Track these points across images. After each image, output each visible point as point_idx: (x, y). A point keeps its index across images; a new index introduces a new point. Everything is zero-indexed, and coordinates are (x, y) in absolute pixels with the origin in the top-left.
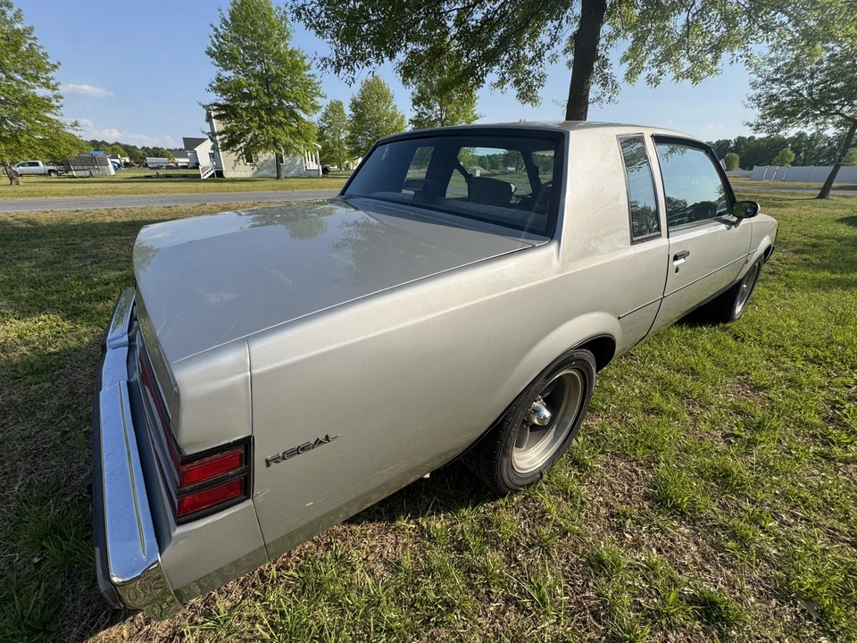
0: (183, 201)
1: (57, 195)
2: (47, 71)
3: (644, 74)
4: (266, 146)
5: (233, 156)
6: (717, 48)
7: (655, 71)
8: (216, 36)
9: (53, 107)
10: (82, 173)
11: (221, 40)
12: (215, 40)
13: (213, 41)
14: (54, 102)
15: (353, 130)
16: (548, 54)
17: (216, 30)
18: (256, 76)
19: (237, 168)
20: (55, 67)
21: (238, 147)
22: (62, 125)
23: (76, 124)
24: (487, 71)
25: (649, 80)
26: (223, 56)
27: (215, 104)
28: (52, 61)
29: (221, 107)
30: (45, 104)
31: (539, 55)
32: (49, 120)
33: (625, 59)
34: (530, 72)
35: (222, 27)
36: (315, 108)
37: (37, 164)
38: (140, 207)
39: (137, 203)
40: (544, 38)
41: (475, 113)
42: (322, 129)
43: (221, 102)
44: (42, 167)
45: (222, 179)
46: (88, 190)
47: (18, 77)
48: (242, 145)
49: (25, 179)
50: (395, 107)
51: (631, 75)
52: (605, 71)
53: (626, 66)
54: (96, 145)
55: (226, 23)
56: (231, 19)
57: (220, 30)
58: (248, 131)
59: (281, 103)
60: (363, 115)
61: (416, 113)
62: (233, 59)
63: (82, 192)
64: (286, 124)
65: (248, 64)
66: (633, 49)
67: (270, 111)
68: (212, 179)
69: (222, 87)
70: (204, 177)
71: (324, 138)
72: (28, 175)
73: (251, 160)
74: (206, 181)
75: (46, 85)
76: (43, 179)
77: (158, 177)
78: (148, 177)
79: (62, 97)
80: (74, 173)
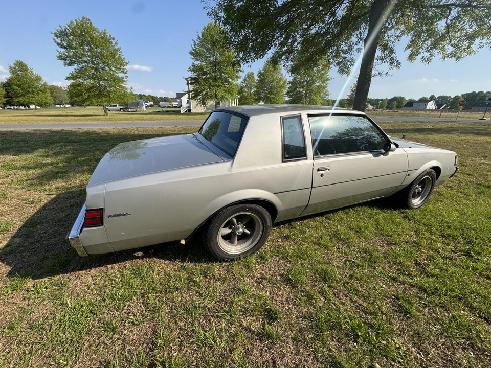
0: (168, 125)
1: (120, 120)
2: (124, 65)
3: (420, 56)
4: (211, 97)
5: (196, 102)
6: (471, 38)
7: (427, 54)
8: (194, 45)
9: (124, 81)
10: (132, 110)
11: (196, 46)
12: (193, 47)
13: (192, 48)
14: (125, 79)
15: (257, 87)
16: (356, 47)
17: (195, 42)
18: (210, 63)
19: (197, 107)
20: (127, 64)
21: (199, 97)
22: (126, 89)
23: (132, 88)
24: (319, 59)
25: (423, 59)
26: (196, 54)
27: (190, 78)
28: (126, 61)
29: (193, 79)
30: (121, 80)
31: (351, 48)
32: (122, 87)
33: (408, 47)
34: (345, 58)
35: (197, 40)
36: (238, 77)
37: (116, 106)
38: (149, 127)
39: (149, 125)
40: (354, 39)
41: (328, 77)
42: (242, 87)
43: (193, 76)
44: (118, 107)
45: (190, 113)
46: (132, 118)
47: (113, 69)
48: (201, 96)
49: (111, 112)
50: (282, 75)
51: (411, 57)
52: (392, 55)
53: (409, 52)
55: (200, 38)
56: (202, 36)
57: (197, 42)
58: (203, 90)
59: (221, 75)
60: (265, 79)
61: (293, 78)
62: (200, 55)
63: (130, 119)
64: (222, 86)
65: (208, 57)
66: (412, 42)
67: (215, 80)
68: (186, 113)
69: (195, 69)
70: (182, 112)
71: (242, 92)
72: (113, 110)
73: (204, 104)
74: (182, 114)
75: (123, 72)
76: (117, 112)
77: (163, 111)
78: (158, 112)
79: (128, 77)
80: (130, 110)
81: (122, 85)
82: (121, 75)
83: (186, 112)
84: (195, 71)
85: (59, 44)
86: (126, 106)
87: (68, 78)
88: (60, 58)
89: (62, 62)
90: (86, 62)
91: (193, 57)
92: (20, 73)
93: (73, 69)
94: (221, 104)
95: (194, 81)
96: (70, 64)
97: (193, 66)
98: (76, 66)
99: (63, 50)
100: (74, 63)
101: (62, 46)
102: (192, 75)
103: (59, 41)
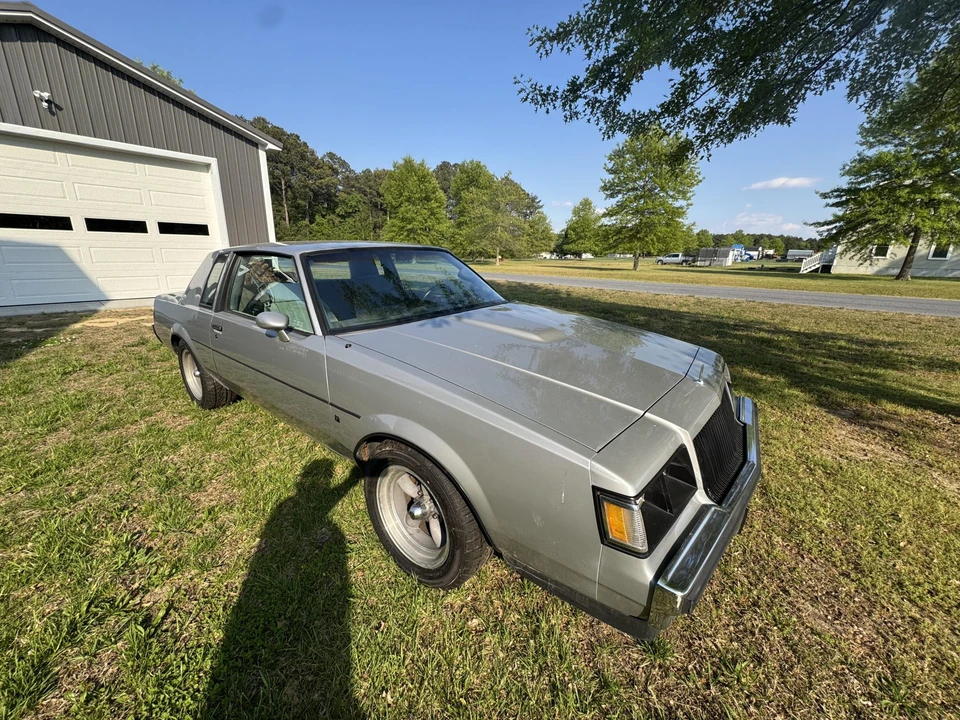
2: (693, 186)
9: (683, 213)
10: (702, 264)
14: (685, 210)
20: (701, 181)
22: (683, 226)
23: (693, 224)
27: (835, 191)
29: (848, 191)
37: (677, 256)
43: (845, 187)
44: (681, 258)
45: (826, 275)
47: (671, 193)
49: (665, 267)
54: (738, 238)
68: (813, 274)
69: (862, 167)
70: (803, 271)
72: (669, 264)
73: (882, 251)
74: (803, 276)
75: (684, 198)
76: (674, 267)
77: (762, 268)
79: (691, 205)
80: (698, 264)
81: (681, 220)
82: (680, 203)
83: (816, 270)
84: (857, 173)
85: (608, 170)
86: (692, 256)
88: (605, 188)
89: (603, 195)
90: (634, 189)
91: (864, 140)
92: (582, 214)
93: (613, 202)
94: (949, 255)
95: (849, 196)
96: (612, 196)
97: (861, 161)
98: (620, 196)
99: (613, 176)
100: (619, 192)
101: (611, 171)
102: (844, 183)
103: (610, 166)
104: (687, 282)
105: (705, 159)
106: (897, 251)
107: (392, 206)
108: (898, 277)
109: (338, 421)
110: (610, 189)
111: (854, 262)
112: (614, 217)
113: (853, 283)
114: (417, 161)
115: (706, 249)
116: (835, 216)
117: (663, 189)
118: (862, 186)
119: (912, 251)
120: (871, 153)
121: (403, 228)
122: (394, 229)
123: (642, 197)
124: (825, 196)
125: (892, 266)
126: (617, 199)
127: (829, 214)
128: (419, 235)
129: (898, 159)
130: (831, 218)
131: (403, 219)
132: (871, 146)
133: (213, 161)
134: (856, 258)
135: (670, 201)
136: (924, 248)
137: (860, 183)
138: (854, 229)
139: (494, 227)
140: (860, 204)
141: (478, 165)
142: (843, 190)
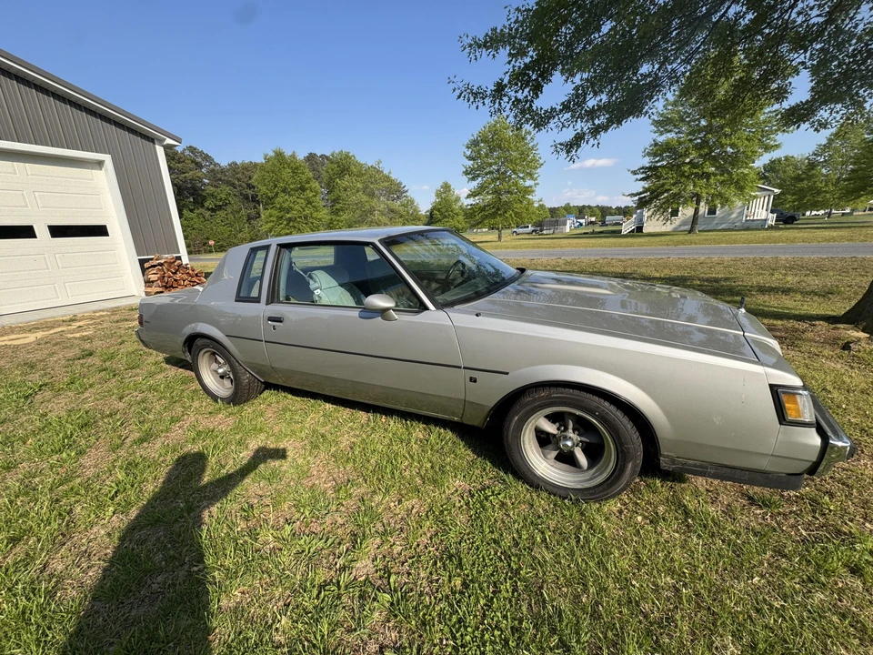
2: (537, 168)
10: (548, 232)
14: (533, 188)
20: (542, 164)
28: (541, 161)
29: (650, 168)
30: (528, 191)
37: (528, 227)
43: (648, 165)
44: (530, 228)
45: (640, 234)
47: (521, 175)
49: (519, 237)
54: (568, 209)
68: (631, 234)
69: (657, 150)
70: (624, 232)
71: (809, 178)
72: (522, 234)
73: (675, 213)
74: (625, 236)
75: (532, 178)
76: (527, 237)
77: (593, 233)
78: (585, 233)
79: (538, 184)
80: (544, 232)
81: (530, 197)
82: (529, 183)
83: (633, 231)
84: (655, 155)
85: (467, 158)
86: (539, 226)
87: (468, 197)
88: (466, 173)
89: (465, 178)
90: (491, 173)
91: (656, 129)
92: (444, 196)
93: (474, 184)
94: (718, 212)
95: (650, 172)
96: (473, 179)
97: (656, 144)
98: (480, 179)
99: (472, 162)
100: (478, 176)
101: (470, 158)
102: (646, 162)
103: (468, 153)
104: (546, 248)
105: (596, 146)
106: (686, 212)
107: (269, 198)
108: (690, 231)
109: (475, 381)
110: (471, 174)
111: (660, 223)
112: (477, 198)
113: (663, 238)
114: (288, 153)
115: (549, 220)
116: (644, 188)
117: (514, 172)
118: (659, 164)
119: (697, 210)
120: (661, 139)
121: (281, 217)
122: (271, 219)
123: (498, 179)
124: (634, 173)
125: (684, 223)
126: (477, 181)
127: (640, 186)
128: (298, 222)
129: (680, 143)
130: (641, 190)
131: (281, 209)
132: (662, 134)
133: (107, 158)
134: (661, 219)
135: (521, 182)
136: (703, 209)
137: (657, 162)
138: (657, 197)
139: (371, 211)
140: (659, 178)
141: (347, 156)
142: (647, 168)
